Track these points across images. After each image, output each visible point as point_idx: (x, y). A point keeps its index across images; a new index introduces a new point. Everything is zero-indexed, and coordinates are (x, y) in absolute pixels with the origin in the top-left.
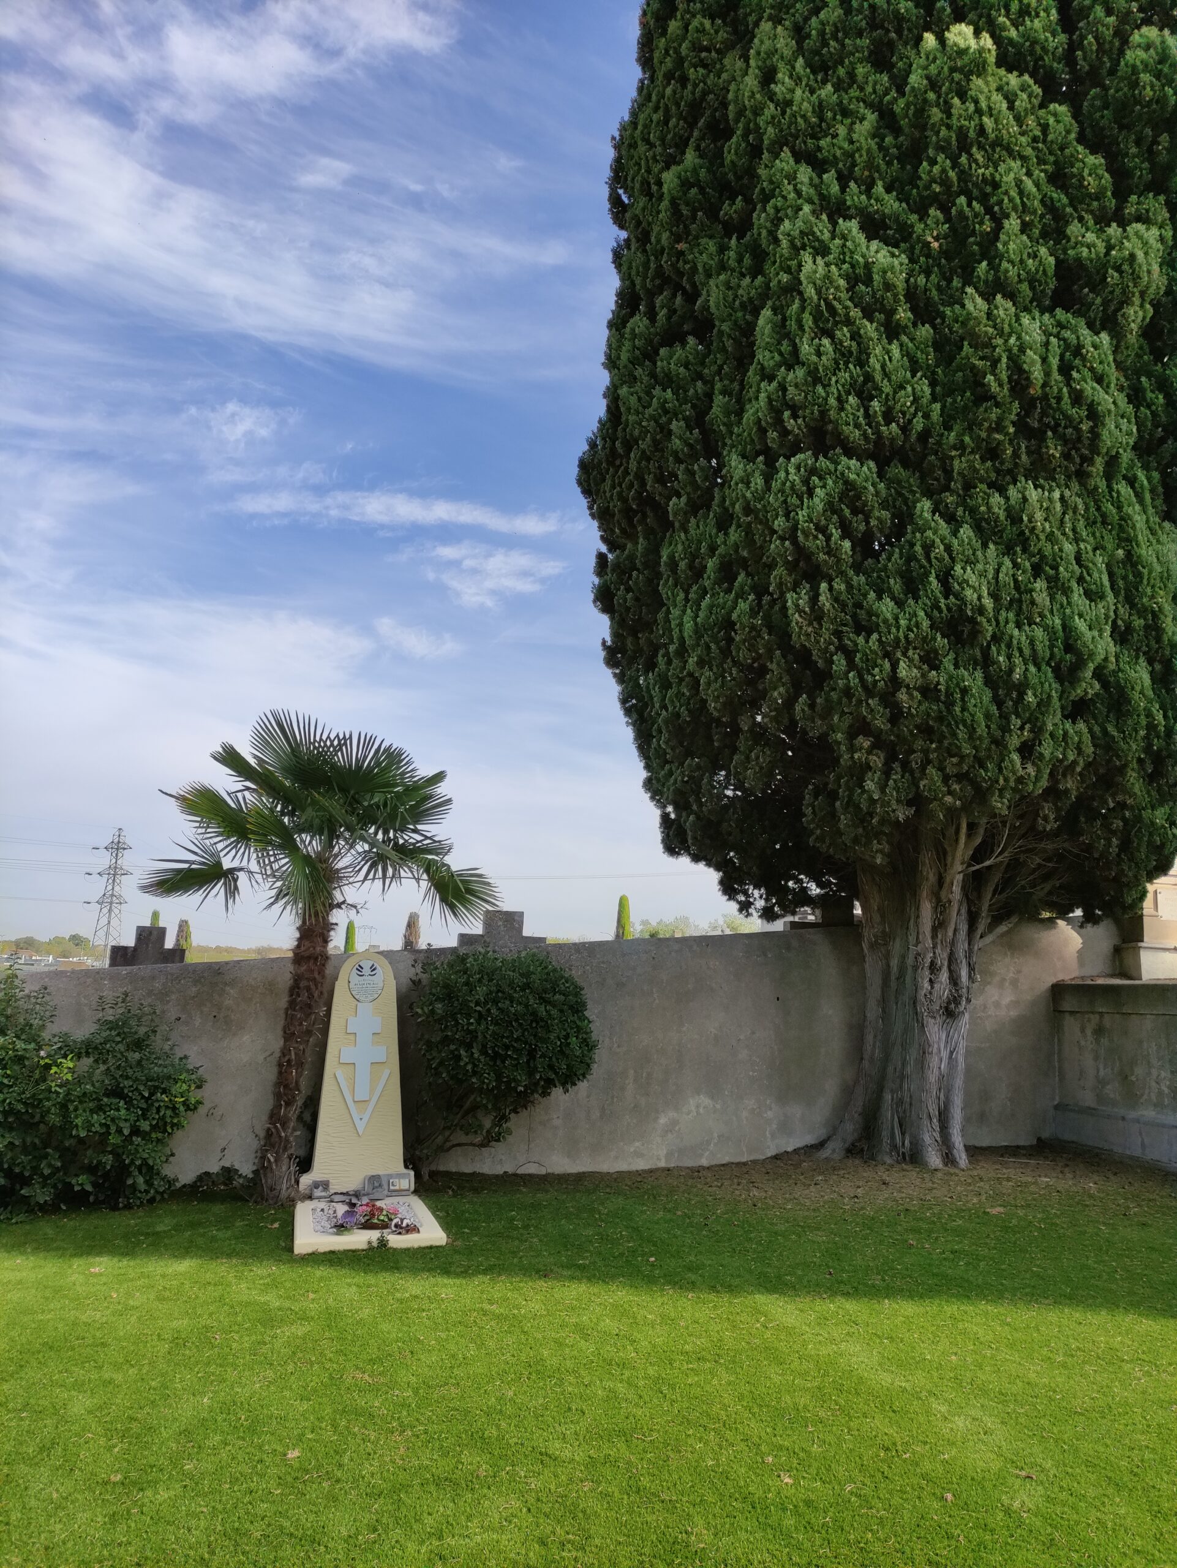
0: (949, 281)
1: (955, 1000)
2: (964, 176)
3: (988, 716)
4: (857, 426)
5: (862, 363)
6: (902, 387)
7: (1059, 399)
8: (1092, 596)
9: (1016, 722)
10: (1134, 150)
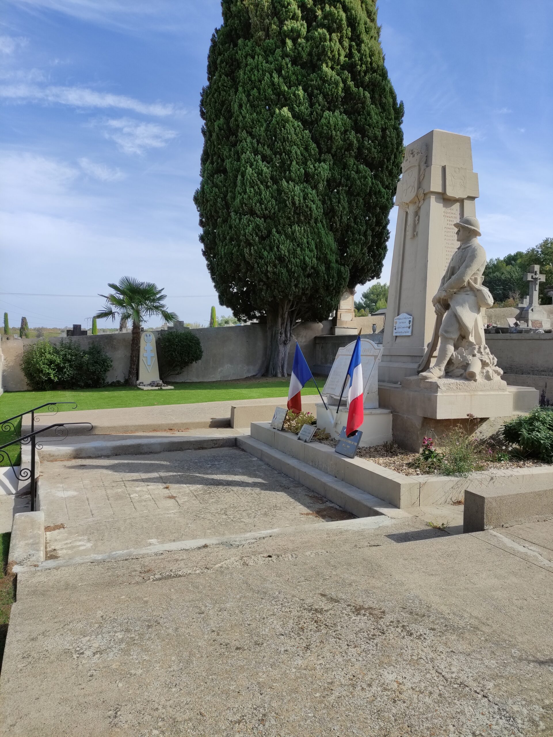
0: (281, 173)
1: (286, 341)
2: (284, 148)
3: (287, 278)
4: (259, 211)
5: (260, 195)
6: (269, 202)
7: (303, 207)
8: (311, 251)
9: (293, 280)
10: (323, 143)
